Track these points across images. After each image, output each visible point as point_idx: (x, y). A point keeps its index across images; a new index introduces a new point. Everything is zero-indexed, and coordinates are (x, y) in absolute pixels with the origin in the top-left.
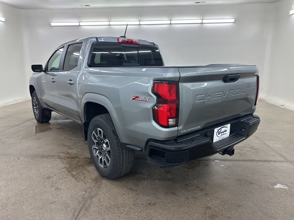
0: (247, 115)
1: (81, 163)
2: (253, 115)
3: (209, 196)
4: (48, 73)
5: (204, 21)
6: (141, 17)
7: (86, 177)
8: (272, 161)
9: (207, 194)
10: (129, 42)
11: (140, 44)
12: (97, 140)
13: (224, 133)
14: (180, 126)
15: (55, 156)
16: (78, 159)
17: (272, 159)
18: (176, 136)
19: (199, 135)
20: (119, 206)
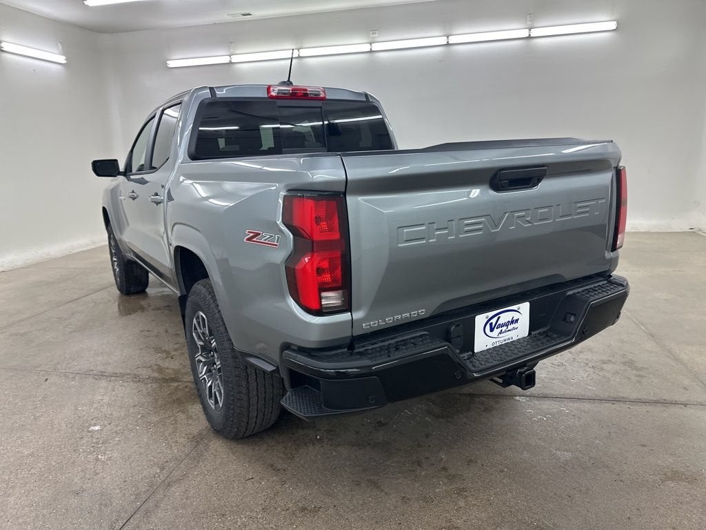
0: (588, 278)
1: (180, 394)
2: (611, 276)
3: (466, 497)
4: (132, 177)
5: (534, 33)
6: (375, 33)
7: (178, 431)
8: (675, 403)
9: (464, 490)
10: (299, 95)
11: (327, 97)
12: (202, 341)
13: (510, 327)
14: (358, 309)
15: (128, 374)
16: (176, 384)
17: (677, 398)
18: (349, 337)
19: (426, 333)
20: (226, 511)
